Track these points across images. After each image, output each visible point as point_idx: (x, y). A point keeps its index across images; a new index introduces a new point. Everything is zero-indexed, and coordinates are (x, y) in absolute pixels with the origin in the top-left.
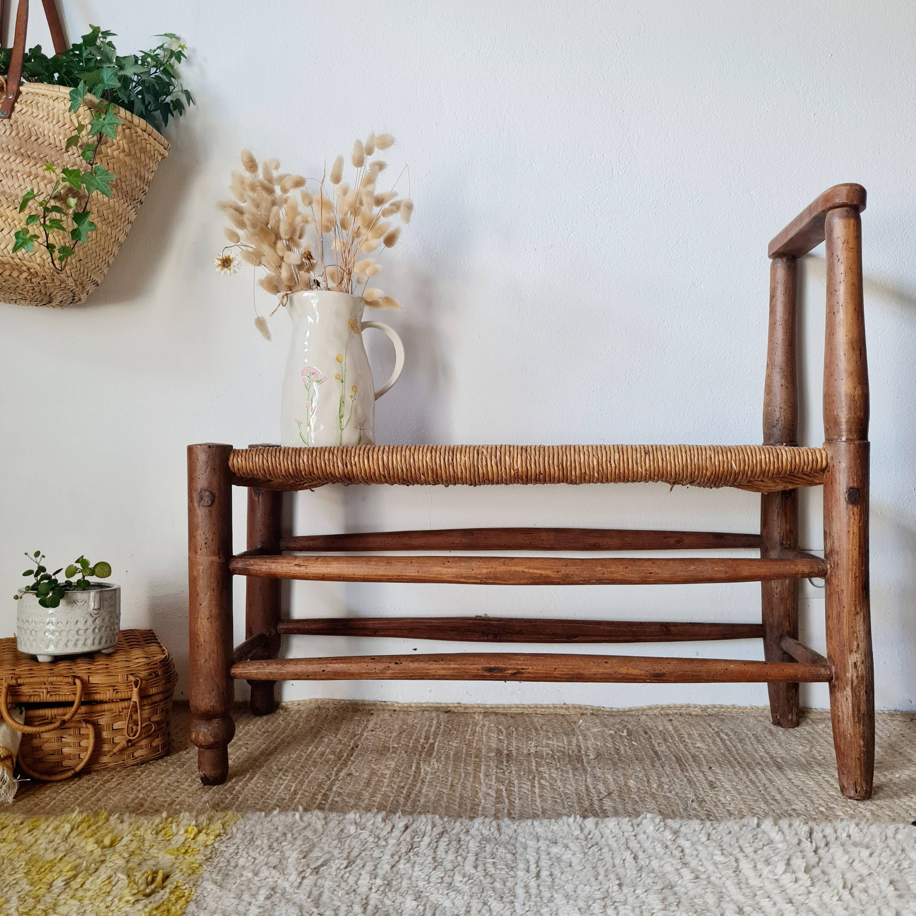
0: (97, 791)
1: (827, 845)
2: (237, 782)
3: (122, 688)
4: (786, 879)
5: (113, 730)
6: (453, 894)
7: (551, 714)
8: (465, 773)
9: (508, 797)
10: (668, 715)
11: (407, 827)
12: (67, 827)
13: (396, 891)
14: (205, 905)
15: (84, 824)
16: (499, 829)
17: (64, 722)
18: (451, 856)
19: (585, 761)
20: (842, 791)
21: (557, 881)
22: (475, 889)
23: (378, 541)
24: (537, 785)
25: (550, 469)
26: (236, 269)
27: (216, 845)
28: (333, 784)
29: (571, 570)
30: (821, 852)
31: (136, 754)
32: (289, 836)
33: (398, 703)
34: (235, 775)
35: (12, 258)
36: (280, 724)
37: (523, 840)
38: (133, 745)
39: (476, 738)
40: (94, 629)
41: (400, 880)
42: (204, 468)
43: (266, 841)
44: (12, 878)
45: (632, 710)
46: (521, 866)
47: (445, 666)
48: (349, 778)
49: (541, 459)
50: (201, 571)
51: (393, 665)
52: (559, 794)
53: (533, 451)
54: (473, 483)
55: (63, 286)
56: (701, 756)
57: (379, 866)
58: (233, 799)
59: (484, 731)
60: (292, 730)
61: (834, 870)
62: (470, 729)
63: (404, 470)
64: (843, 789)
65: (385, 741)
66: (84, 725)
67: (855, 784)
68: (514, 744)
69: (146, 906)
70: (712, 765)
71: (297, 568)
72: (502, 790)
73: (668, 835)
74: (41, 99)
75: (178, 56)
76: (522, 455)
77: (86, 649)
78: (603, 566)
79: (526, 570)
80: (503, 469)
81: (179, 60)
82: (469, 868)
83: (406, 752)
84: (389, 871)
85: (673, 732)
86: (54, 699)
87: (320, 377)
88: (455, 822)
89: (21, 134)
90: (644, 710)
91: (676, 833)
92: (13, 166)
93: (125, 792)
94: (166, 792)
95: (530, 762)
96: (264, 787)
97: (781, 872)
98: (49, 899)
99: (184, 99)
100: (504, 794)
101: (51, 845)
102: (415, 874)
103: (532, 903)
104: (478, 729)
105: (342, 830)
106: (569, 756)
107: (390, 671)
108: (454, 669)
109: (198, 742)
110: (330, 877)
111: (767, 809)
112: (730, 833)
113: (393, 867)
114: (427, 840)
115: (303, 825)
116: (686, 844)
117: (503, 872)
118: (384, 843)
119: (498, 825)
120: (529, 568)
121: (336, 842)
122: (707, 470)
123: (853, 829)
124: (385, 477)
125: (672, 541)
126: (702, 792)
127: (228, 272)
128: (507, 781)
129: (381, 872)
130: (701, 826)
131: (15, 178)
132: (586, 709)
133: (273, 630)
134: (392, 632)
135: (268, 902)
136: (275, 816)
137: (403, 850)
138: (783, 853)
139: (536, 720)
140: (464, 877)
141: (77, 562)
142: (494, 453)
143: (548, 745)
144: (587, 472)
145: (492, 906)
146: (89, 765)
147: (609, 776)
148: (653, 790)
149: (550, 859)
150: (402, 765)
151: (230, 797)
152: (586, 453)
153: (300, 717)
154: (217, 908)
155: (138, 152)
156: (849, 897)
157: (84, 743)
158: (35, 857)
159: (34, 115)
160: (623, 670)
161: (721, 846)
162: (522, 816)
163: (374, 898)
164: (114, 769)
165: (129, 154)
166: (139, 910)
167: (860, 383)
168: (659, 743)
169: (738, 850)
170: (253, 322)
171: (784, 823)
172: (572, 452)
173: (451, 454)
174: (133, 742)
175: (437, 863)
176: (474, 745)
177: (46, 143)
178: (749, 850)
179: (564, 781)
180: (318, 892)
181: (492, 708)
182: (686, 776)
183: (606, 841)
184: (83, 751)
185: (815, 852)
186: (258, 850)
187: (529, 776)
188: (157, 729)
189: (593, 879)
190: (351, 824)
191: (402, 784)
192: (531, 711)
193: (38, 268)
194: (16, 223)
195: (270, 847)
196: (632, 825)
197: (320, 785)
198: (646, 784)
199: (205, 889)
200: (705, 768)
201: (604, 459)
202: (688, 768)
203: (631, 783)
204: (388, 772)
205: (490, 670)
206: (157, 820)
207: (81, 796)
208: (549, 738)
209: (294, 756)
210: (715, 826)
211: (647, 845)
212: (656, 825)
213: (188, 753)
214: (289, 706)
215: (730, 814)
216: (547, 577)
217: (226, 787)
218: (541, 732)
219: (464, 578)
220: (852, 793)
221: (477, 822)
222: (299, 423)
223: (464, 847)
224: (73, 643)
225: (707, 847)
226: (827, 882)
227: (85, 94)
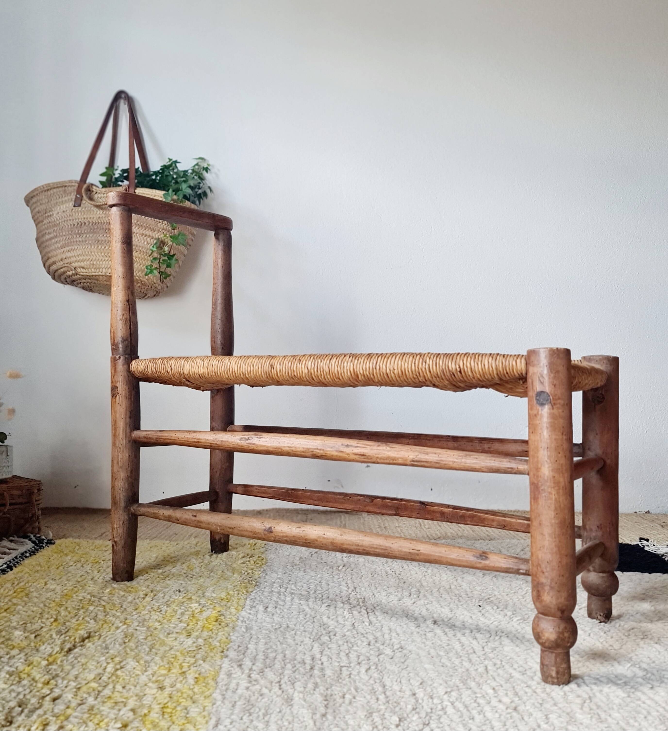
75: (206, 170)
81: (207, 172)
99: (208, 191)
193: (146, 281)
227: (172, 196)
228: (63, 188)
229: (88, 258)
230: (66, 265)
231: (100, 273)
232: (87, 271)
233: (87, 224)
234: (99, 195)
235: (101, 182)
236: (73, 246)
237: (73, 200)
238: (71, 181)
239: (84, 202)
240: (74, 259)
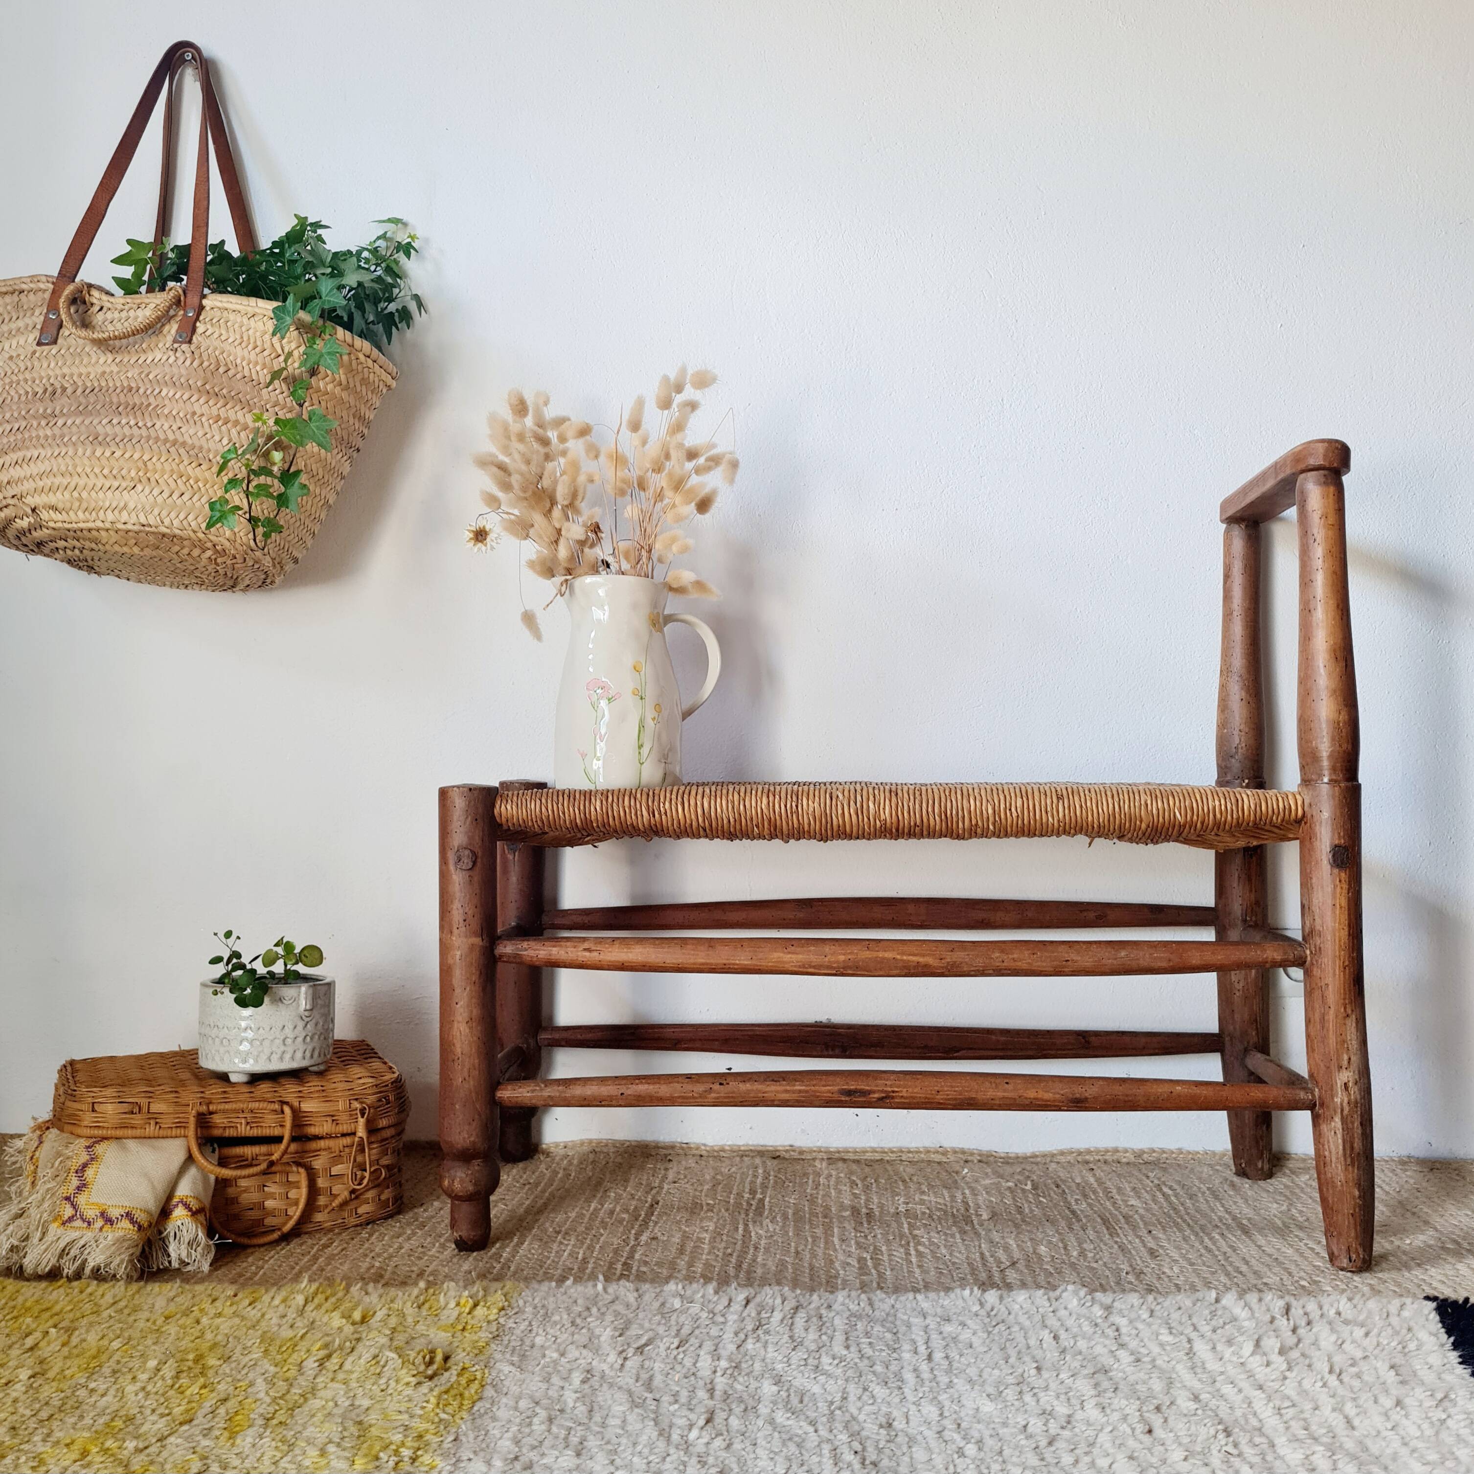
0: (315, 1258)
1: (1309, 1323)
2: (503, 1248)
3: (343, 1118)
4: (1255, 1363)
5: (330, 1176)
6: (822, 1379)
7: (923, 1161)
8: (812, 1237)
9: (875, 1268)
10: (1087, 1162)
11: (748, 1302)
12: (300, 1299)
13: (748, 1374)
14: (505, 1390)
15: (319, 1296)
16: (871, 1304)
17: (272, 1164)
18: (812, 1335)
19: (975, 1222)
20: (1331, 1260)
21: (955, 1365)
22: (850, 1373)
23: (679, 916)
24: (913, 1252)
25: (928, 820)
26: (494, 544)
27: (502, 1320)
28: (633, 1251)
29: (959, 956)
30: (1301, 1331)
31: (360, 1211)
32: (594, 1310)
33: (705, 1145)
34: (498, 1239)
35: (194, 532)
36: (543, 1175)
37: (906, 1317)
38: (357, 1198)
39: (821, 1193)
40: (305, 1037)
41: (750, 1363)
42: (462, 818)
43: (565, 1316)
44: (247, 1359)
45: (1037, 1156)
46: (906, 1347)
47: (788, 1088)
48: (654, 1242)
49: (917, 806)
50: (458, 957)
51: (716, 1087)
52: (945, 1263)
53: (906, 795)
54: (824, 838)
55: (256, 566)
56: (1136, 1216)
57: (721, 1345)
58: (502, 1268)
59: (832, 1183)
60: (561, 1180)
61: (1318, 1353)
62: (810, 1181)
63: (732, 820)
64: (1332, 1258)
65: (695, 1197)
66: (294, 1169)
67: (1349, 1250)
68: (876, 1201)
69: (431, 1390)
70: (1151, 1228)
71: (587, 954)
72: (865, 1259)
73: (1098, 1311)
74: (232, 317)
75: (407, 250)
76: (890, 801)
77: (295, 1065)
78: (1002, 951)
79: (899, 957)
80: (866, 819)
81: (409, 255)
82: (838, 1348)
83: (727, 1210)
84: (735, 1352)
85: (1095, 1185)
86: (255, 1132)
87: (612, 693)
88: (811, 1296)
89: (206, 364)
90: (1053, 1155)
91: (1108, 1308)
92: (196, 408)
93: (354, 1259)
94: (409, 1260)
95: (900, 1225)
96: (541, 1254)
97: (1248, 1354)
98: (303, 1382)
99: (413, 308)
100: (870, 1263)
101: (285, 1320)
102: (769, 1355)
103: (927, 1389)
104: (822, 1180)
105: (663, 1304)
106: (953, 1215)
107: (713, 1095)
108: (800, 1091)
109: (453, 1191)
110: (659, 1359)
111: (1228, 1283)
112: (1180, 1308)
113: (739, 1347)
114: (777, 1316)
115: (609, 1298)
116: (1122, 1322)
117: (884, 1354)
118: (722, 1319)
119: (869, 1299)
120: (903, 954)
121: (658, 1317)
122: (1141, 821)
123: (1344, 1304)
124: (705, 830)
125: (1091, 915)
126: (1139, 1262)
127: (484, 548)
128: (872, 1248)
129: (724, 1353)
130: (1141, 1301)
131: (199, 423)
132: (972, 1154)
133: (532, 1042)
134: (698, 1044)
135: (586, 1386)
136: (569, 1287)
137: (750, 1327)
138: (1251, 1332)
139: (901, 1169)
140: (834, 1359)
141: (277, 945)
142: (852, 797)
143: (922, 1203)
144: (980, 823)
145: (874, 1393)
146: (300, 1224)
147: (1011, 1242)
148: (1073, 1259)
149: (944, 1339)
150: (724, 1226)
151: (498, 1266)
152: (978, 798)
153: (570, 1163)
154: (521, 1393)
155: (358, 385)
156: (1337, 1383)
157: (292, 1194)
158: (269, 1335)
159: (223, 338)
160: (1031, 1094)
161: (1168, 1324)
162: (897, 1290)
163: (721, 1382)
164: (331, 1230)
165: (347, 388)
166: (425, 1395)
167: (1346, 705)
168: (1076, 1200)
169: (1192, 1328)
170: (519, 617)
171: (1252, 1298)
172: (959, 797)
173: (794, 799)
174: (357, 1194)
175: (796, 1344)
176: (820, 1201)
177: (239, 376)
178: (1205, 1329)
179: (950, 1247)
180: (647, 1376)
181: (839, 1152)
182: (1116, 1242)
183: (1015, 1318)
184: (291, 1205)
185: (1294, 1331)
186: (558, 1327)
187: (901, 1240)
188: (388, 1176)
189: (1002, 1362)
190: (673, 1296)
191: (729, 1251)
192: (893, 1156)
193: (227, 544)
194: (201, 485)
195: (573, 1323)
196: (1049, 1299)
197: (616, 1251)
198: (1063, 1251)
199: (500, 1371)
200: (1143, 1232)
201: (1002, 806)
202: (1119, 1231)
203: (1043, 1249)
204: (707, 1236)
205: (849, 1093)
206: (416, 1292)
207: (297, 1264)
208: (923, 1193)
209: (573, 1215)
210: (1160, 1300)
211: (1070, 1322)
212: (1081, 1299)
213: (425, 1210)
214: (552, 1149)
215: (1178, 1288)
216: (926, 966)
217: (490, 1254)
218: (911, 1184)
219: (814, 967)
220: (1345, 1263)
221: (841, 1296)
222: (584, 756)
223: (828, 1324)
224: (278, 1056)
225: (1149, 1325)
226: (1309, 1366)
227: (295, 312)
228: (15, 297)
229: (65, 482)
230: (10, 501)
231: (99, 524)
232: (65, 516)
233: (69, 391)
234: (109, 315)
235: (121, 282)
236: (28, 448)
237: (39, 327)
238: (34, 278)
239: (65, 332)
240: (28, 486)
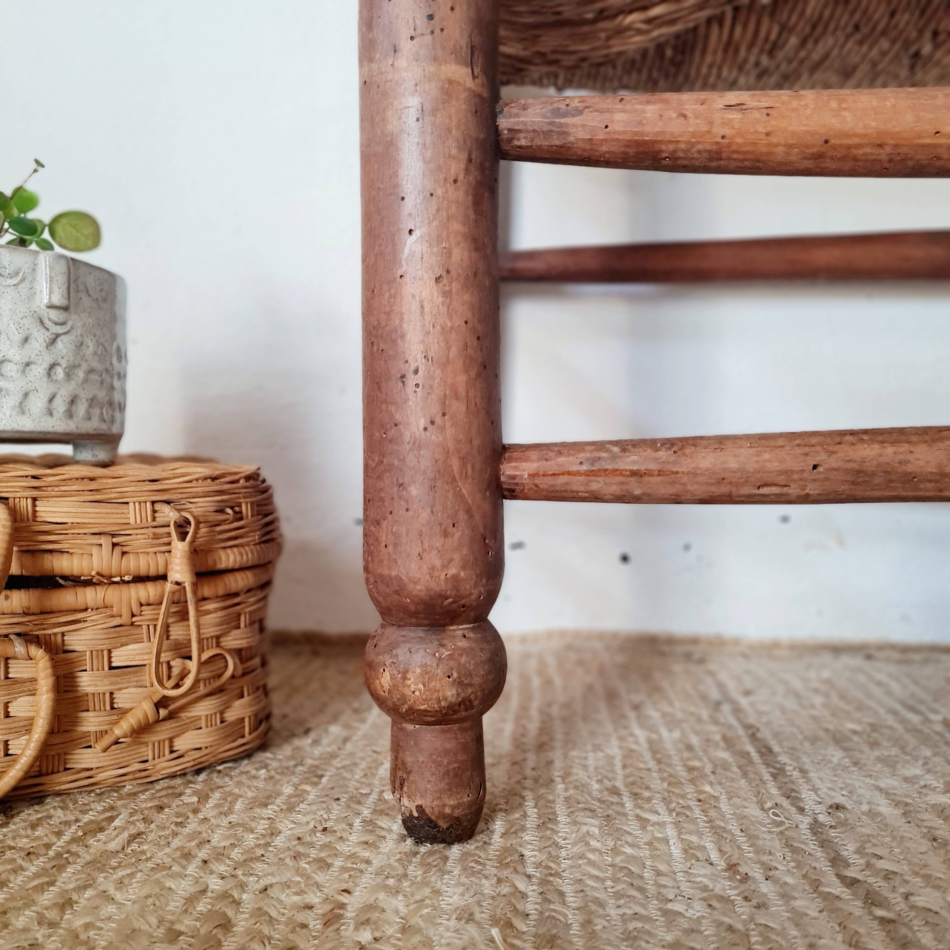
2: (513, 833)
3: (138, 540)
5: (111, 668)
38: (171, 716)
40: (52, 367)
66: (19, 648)
93: (158, 868)
94: (298, 871)
96: (615, 851)
109: (404, 698)
146: (40, 775)
151: (531, 890)
157: (19, 707)
164: (116, 787)
174: (172, 707)
188: (239, 672)
213: (316, 742)
